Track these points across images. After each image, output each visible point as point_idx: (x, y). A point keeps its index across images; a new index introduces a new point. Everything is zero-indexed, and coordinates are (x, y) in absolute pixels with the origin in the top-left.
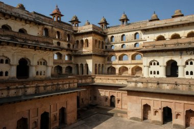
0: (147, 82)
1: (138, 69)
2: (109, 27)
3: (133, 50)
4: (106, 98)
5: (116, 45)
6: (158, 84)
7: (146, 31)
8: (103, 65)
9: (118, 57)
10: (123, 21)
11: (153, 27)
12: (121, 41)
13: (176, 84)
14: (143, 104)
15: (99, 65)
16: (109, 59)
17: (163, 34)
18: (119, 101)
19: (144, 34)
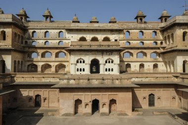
0: (79, 79)
1: (61, 66)
2: (29, 21)
3: (57, 48)
4: (30, 98)
5: (38, 41)
6: (89, 80)
7: (70, 31)
8: (22, 62)
9: (40, 54)
10: (47, 17)
11: (77, 28)
12: (44, 38)
13: (103, 79)
14: (75, 99)
15: (19, 61)
16: (30, 56)
17: (85, 36)
18: (45, 99)
19: (68, 33)
